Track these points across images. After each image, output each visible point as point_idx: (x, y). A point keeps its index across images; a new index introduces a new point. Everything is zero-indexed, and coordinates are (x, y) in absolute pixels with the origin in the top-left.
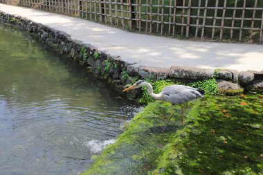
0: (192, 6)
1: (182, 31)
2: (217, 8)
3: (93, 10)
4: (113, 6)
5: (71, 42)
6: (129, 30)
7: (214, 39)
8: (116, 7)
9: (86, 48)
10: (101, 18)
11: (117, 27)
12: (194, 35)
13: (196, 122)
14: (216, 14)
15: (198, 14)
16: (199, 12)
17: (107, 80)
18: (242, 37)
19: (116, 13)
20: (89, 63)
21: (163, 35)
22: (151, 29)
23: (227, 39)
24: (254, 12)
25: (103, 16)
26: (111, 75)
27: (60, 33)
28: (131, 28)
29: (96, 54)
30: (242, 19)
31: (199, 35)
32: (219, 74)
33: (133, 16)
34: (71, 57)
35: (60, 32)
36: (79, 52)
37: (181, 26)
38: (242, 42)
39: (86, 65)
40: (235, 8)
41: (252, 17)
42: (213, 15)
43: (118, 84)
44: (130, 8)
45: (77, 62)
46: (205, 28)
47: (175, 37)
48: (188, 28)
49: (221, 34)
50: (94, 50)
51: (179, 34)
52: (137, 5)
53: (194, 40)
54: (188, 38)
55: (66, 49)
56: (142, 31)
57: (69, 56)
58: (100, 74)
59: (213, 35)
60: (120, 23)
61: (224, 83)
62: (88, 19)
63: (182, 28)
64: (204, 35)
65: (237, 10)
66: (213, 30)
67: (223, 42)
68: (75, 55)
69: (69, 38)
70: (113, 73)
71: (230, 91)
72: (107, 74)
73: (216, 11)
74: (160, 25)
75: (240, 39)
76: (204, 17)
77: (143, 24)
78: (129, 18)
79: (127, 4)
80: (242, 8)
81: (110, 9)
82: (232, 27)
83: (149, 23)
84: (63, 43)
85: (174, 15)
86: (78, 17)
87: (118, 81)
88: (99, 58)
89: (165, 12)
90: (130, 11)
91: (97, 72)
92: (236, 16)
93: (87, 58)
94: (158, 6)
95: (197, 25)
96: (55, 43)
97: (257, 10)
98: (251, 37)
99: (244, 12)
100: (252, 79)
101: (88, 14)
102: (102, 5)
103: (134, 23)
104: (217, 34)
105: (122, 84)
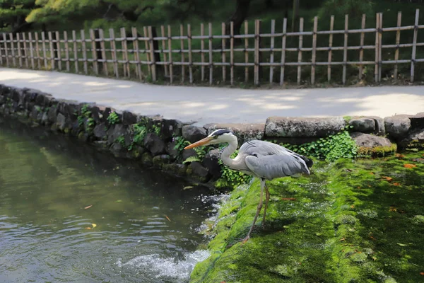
0: (260, 33)
1: (247, 74)
2: (302, 33)
3: (80, 54)
4: (119, 44)
5: (56, 103)
6: (151, 81)
7: (302, 83)
8: (125, 45)
9: (89, 109)
10: (96, 66)
11: (129, 79)
12: (268, 79)
13: (355, 198)
14: (301, 43)
15: (272, 45)
16: (272, 41)
17: (140, 158)
18: (347, 78)
19: (125, 56)
20: (98, 135)
21: (214, 84)
22: (191, 77)
23: (322, 82)
24: (362, 37)
25: (100, 64)
26: (147, 149)
27: (31, 92)
28: (154, 78)
29: (112, 115)
30: (345, 48)
31: (277, 80)
32: (354, 123)
33: (157, 57)
34: (59, 131)
35: (28, 90)
36: (74, 118)
37: (244, 67)
38: (348, 84)
39: (92, 138)
40: (332, 32)
41: (359, 45)
42: (297, 46)
43: (166, 161)
44: (151, 45)
45: (72, 136)
46: (286, 67)
47: (235, 86)
48: (256, 70)
49: (313, 74)
50: (108, 110)
51: (243, 80)
52: (163, 38)
53: (270, 88)
54: (258, 87)
55: (44, 117)
56: (176, 82)
57: (53, 128)
58: (124, 150)
59: (299, 77)
60: (133, 71)
61: (365, 137)
62: (72, 71)
63: (247, 70)
64: (285, 80)
65: (335, 35)
66: (299, 70)
67: (317, 87)
68: (66, 125)
69: (50, 98)
70: (152, 144)
71: (377, 149)
72: (140, 148)
73: (301, 38)
74: (207, 68)
75: (344, 80)
76: (283, 49)
77: (177, 69)
78: (149, 61)
79: (146, 39)
80: (342, 31)
81: (113, 50)
82: (329, 63)
83: (187, 67)
84: (37, 108)
85: (231, 50)
86: (51, 70)
87: (164, 156)
88: (120, 123)
89: (214, 47)
90: (151, 51)
91: (116, 147)
92: (334, 45)
93: (93, 126)
94: (202, 37)
95: (272, 63)
96: (20, 110)
97: (366, 33)
98: (360, 76)
99: (346, 36)
100: (408, 127)
101: (72, 63)
102: (98, 45)
103: (160, 69)
104: (306, 75)
105: (173, 160)
